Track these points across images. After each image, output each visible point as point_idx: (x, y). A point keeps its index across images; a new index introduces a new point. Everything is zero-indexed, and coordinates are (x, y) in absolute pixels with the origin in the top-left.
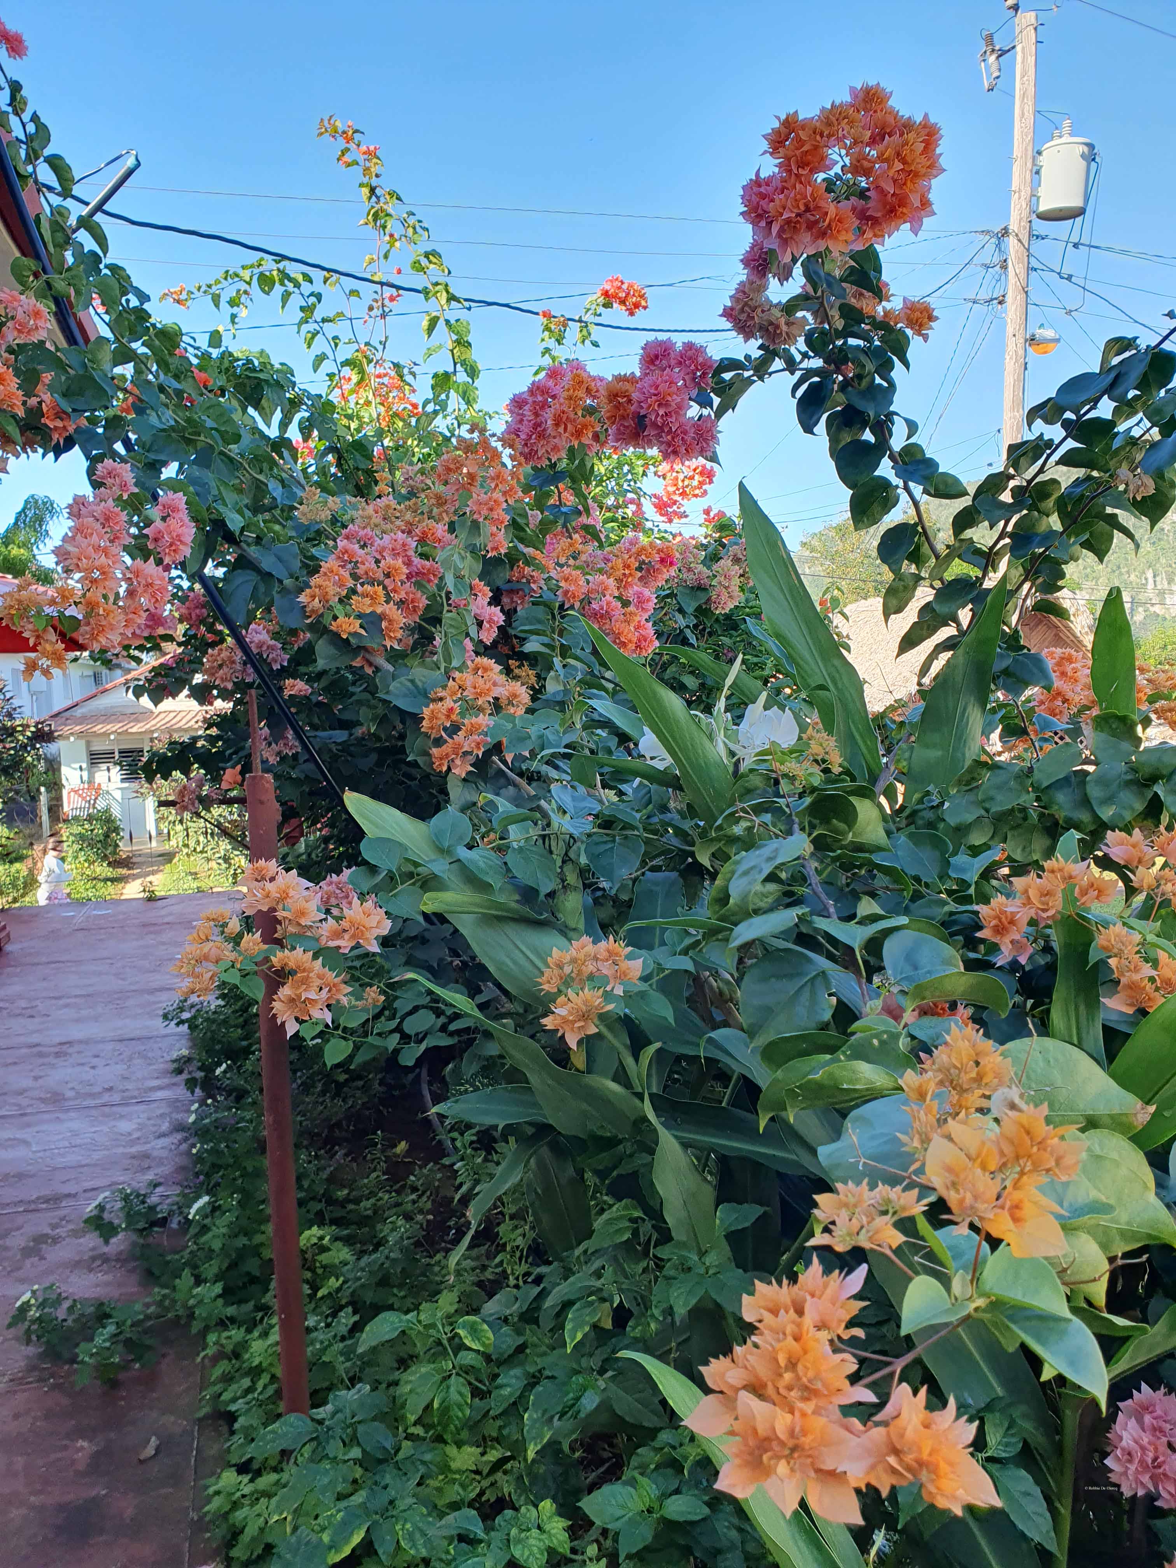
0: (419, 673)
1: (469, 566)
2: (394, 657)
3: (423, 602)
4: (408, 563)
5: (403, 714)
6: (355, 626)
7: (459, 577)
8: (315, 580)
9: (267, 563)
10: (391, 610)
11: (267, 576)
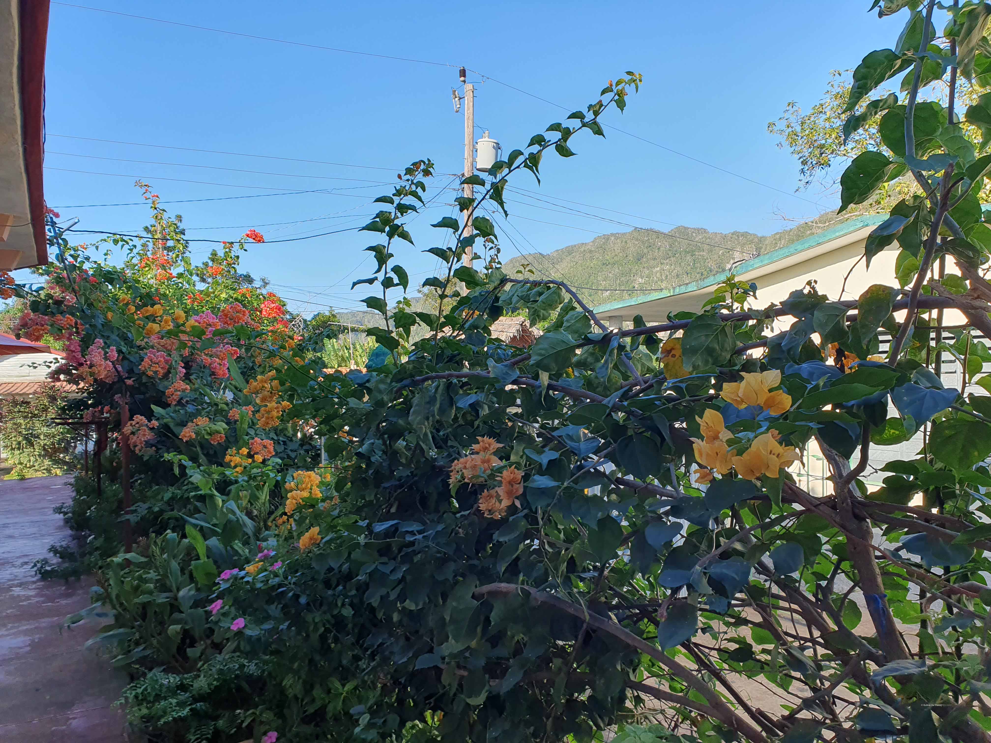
0: (166, 383)
1: (178, 359)
2: (160, 379)
3: (167, 367)
4: (164, 358)
5: (162, 392)
6: (152, 373)
7: (176, 361)
8: (143, 363)
9: (132, 359)
10: (160, 369)
11: (132, 362)
